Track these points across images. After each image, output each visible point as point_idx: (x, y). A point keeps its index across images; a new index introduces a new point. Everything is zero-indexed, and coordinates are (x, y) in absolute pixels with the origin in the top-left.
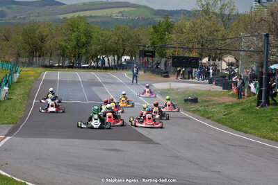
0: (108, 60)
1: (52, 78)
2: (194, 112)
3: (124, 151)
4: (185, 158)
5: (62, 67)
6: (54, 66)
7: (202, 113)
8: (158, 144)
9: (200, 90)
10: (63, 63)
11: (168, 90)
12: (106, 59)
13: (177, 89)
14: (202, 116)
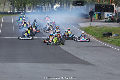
0: (45, 7)
1: (9, 21)
2: (110, 43)
3: (74, 71)
4: (116, 74)
5: (13, 13)
6: (7, 13)
7: (116, 43)
8: (94, 65)
9: (112, 27)
10: (13, 10)
11: (90, 27)
12: (43, 7)
13: (96, 27)
14: (117, 45)
